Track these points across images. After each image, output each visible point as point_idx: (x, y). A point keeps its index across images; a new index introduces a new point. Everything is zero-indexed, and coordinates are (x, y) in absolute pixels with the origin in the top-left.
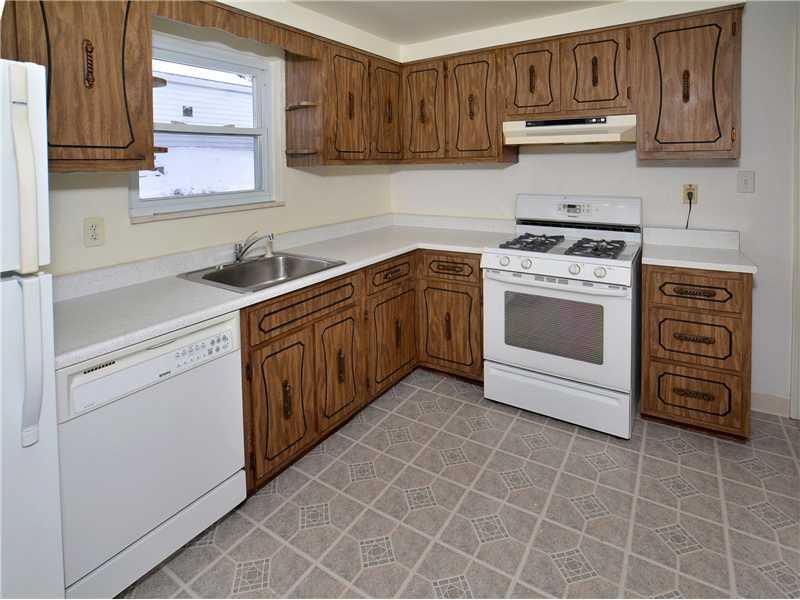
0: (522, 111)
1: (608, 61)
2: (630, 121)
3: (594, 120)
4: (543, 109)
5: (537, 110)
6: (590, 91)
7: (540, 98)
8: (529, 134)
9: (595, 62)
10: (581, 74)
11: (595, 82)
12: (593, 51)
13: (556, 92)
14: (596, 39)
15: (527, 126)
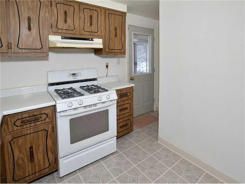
0: (60, 31)
1: (95, 18)
2: (100, 41)
3: (90, 39)
4: (71, 32)
5: (68, 32)
6: (89, 28)
7: (69, 26)
8: (62, 43)
9: (91, 17)
10: (86, 20)
11: (91, 25)
12: (90, 13)
13: (76, 25)
14: (91, 8)
15: (62, 39)
